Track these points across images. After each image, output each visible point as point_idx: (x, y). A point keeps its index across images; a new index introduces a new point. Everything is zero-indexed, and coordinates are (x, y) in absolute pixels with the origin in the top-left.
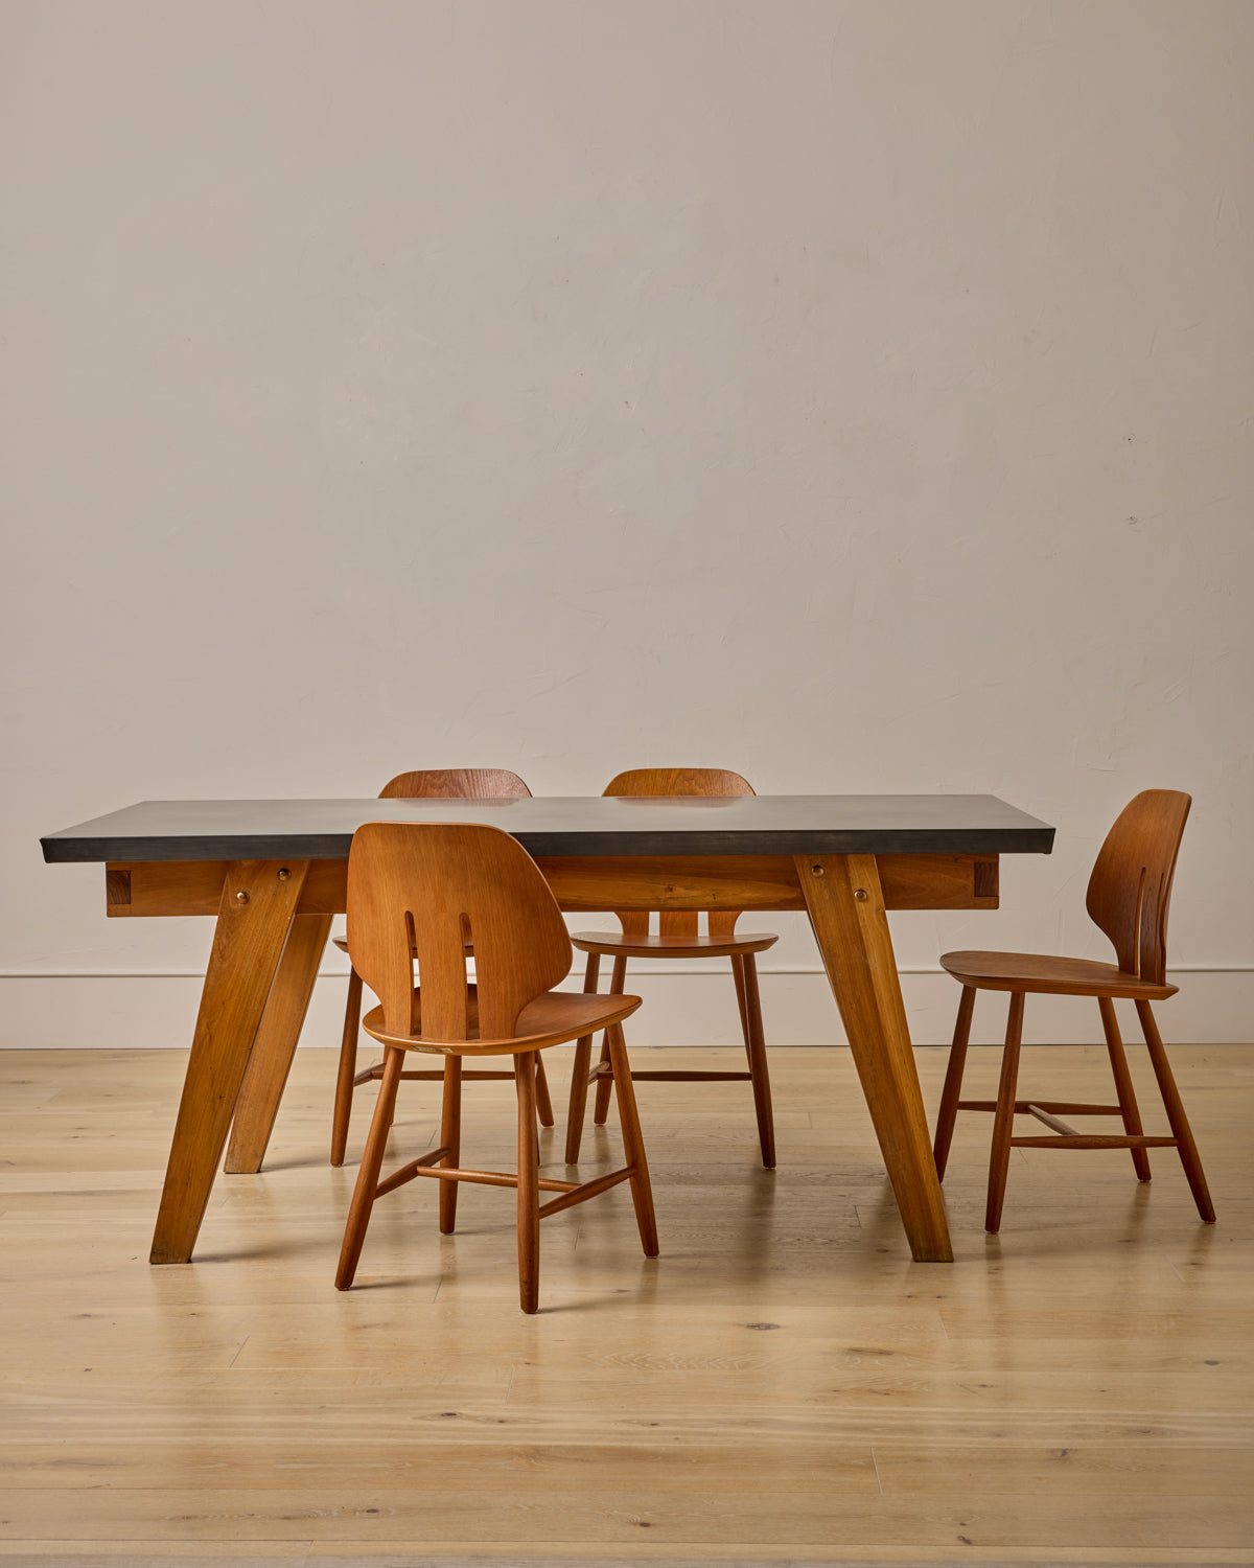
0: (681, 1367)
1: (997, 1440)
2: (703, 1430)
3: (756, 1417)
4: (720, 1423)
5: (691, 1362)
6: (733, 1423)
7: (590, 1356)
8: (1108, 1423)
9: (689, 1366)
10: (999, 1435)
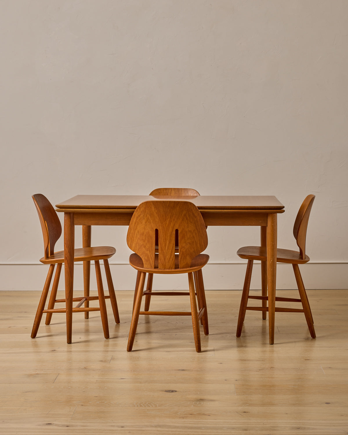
0: (138, 406)
1: (245, 432)
2: (140, 429)
3: (160, 424)
4: (147, 426)
5: (142, 404)
6: (152, 426)
7: (105, 402)
8: (285, 425)
9: (141, 406)
10: (246, 430)
